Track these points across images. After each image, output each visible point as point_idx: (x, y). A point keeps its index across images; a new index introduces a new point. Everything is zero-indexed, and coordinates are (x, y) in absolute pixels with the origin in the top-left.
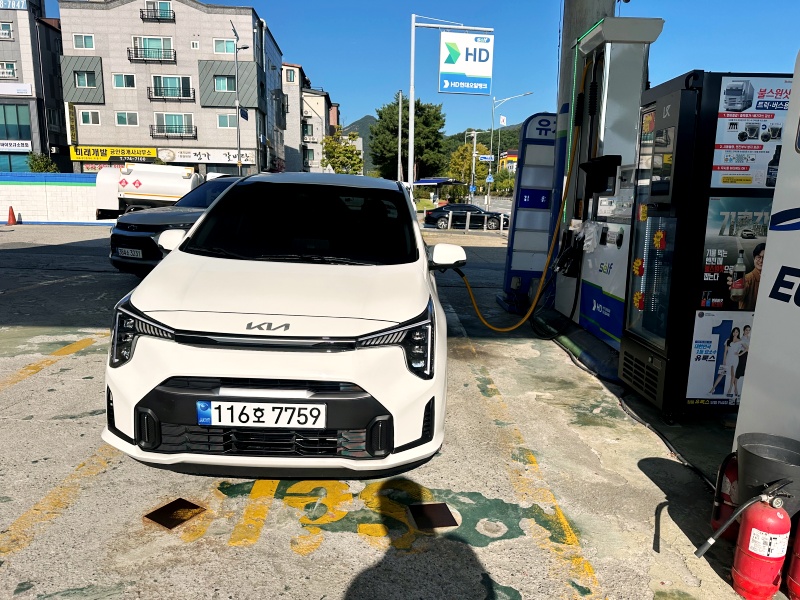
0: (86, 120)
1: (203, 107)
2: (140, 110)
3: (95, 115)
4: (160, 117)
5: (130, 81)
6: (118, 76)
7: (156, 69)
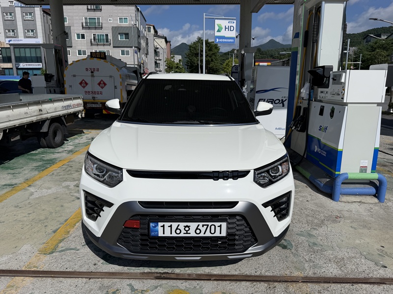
1: (114, 47)
2: (87, 49)
3: (68, 51)
5: (83, 37)
6: (78, 35)
7: (94, 31)
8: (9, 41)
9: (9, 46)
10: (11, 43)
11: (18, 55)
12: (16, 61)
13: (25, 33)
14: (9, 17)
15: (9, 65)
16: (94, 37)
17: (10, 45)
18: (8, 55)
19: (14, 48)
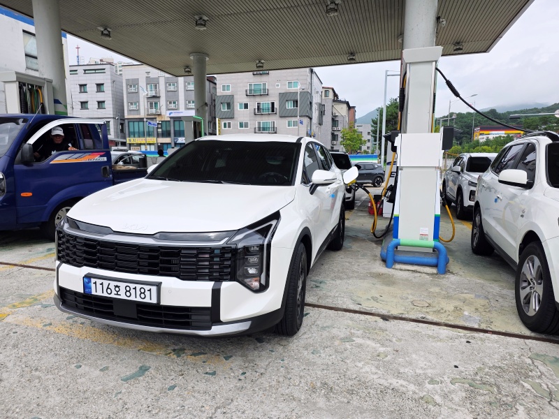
0: (225, 127)
1: (281, 117)
2: (250, 120)
3: (229, 123)
4: (259, 123)
5: (246, 106)
6: (241, 104)
7: (258, 100)
8: (170, 114)
9: (169, 119)
10: (172, 115)
11: (177, 129)
12: (175, 136)
13: (186, 105)
14: (172, 88)
15: (167, 140)
16: (258, 107)
17: (171, 118)
18: (168, 129)
19: (174, 121)
